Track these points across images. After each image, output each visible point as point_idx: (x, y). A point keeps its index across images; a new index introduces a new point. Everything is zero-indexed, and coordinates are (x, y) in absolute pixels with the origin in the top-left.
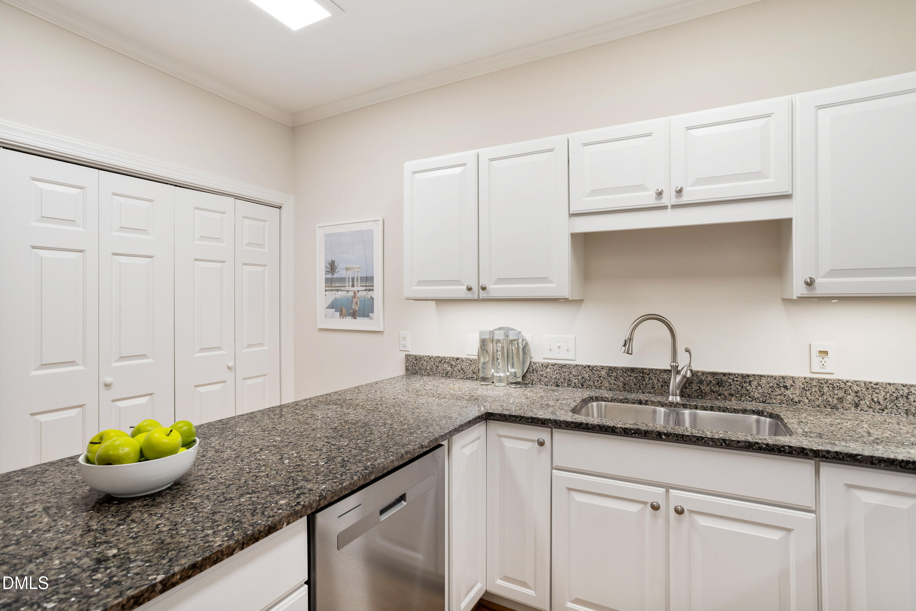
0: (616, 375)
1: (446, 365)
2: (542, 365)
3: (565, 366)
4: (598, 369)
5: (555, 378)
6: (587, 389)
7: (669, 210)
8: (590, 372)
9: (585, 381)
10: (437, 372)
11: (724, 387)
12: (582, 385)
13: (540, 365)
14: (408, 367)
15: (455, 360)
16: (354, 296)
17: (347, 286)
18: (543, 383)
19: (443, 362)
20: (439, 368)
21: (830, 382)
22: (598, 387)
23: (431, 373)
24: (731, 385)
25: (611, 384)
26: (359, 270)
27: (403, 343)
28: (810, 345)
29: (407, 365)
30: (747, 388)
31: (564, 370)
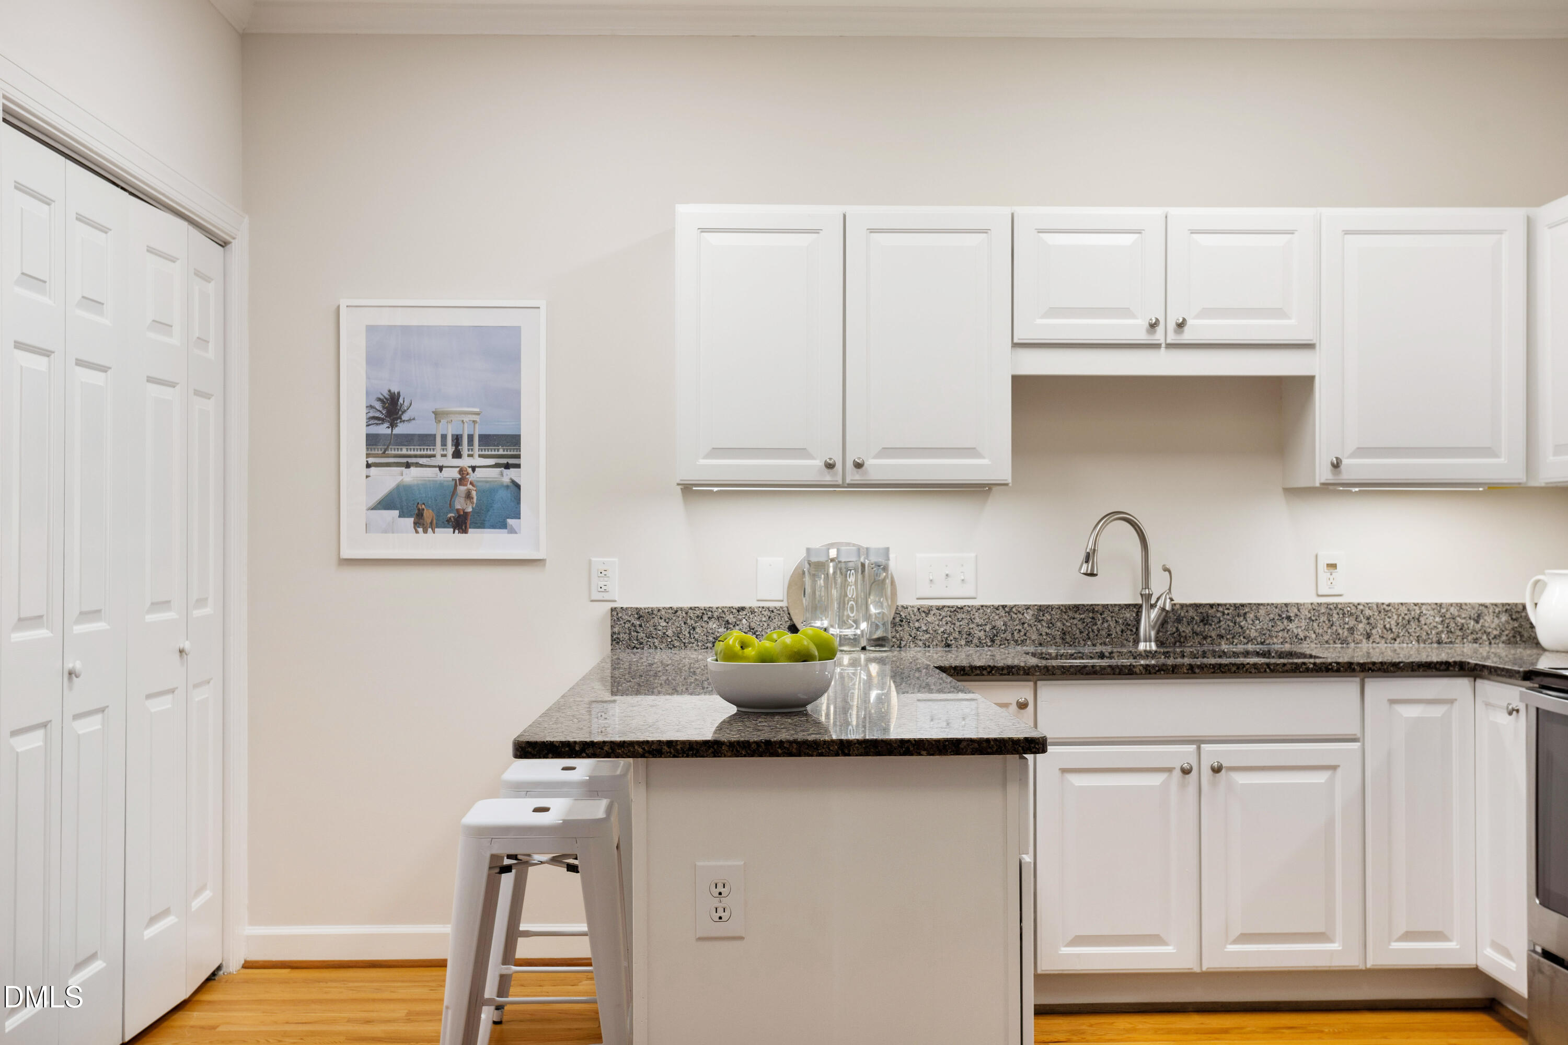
0: (1049, 618)
1: (713, 625)
2: (919, 609)
3: (962, 608)
4: (1020, 609)
5: (943, 632)
6: (1002, 647)
7: (1163, 349)
8: (1005, 616)
9: (997, 633)
10: (693, 640)
11: (1211, 625)
12: (993, 641)
13: (916, 610)
14: (619, 634)
15: (734, 611)
16: (460, 480)
17: (438, 456)
18: (920, 643)
19: (705, 618)
20: (698, 630)
21: (1340, 606)
22: (1020, 642)
23: (677, 644)
24: (1220, 621)
25: (1041, 634)
26: (478, 420)
27: (601, 584)
28: (1317, 556)
29: (616, 630)
30: (1242, 624)
31: (960, 616)
